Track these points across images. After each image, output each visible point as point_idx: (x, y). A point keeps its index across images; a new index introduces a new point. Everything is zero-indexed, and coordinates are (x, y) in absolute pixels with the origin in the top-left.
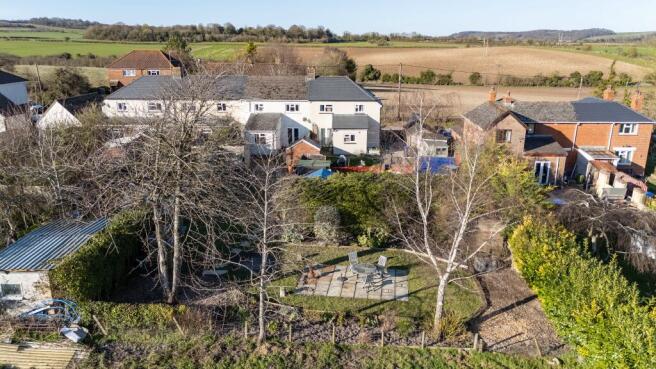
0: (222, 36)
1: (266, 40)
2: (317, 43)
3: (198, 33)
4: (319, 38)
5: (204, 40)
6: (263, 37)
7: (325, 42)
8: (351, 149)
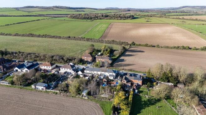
0: (103, 18)
3: (97, 17)
4: (130, 18)
5: (98, 19)
6: (114, 18)
8: (111, 79)
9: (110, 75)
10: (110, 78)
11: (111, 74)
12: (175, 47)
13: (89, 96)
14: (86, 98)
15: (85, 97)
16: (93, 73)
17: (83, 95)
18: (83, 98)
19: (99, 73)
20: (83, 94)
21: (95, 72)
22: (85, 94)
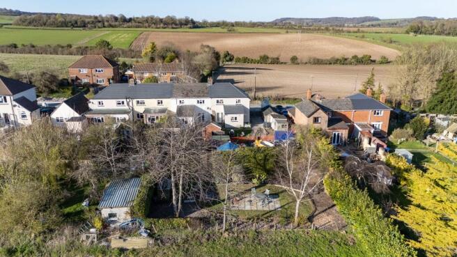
0: (117, 23)
1: (149, 26)
2: (185, 29)
3: (100, 22)
4: (186, 25)
5: (104, 27)
6: (147, 25)
7: (190, 28)
8: (235, 124)
9: (228, 110)
10: (228, 120)
11: (231, 102)
12: (338, 60)
13: (160, 225)
14: (139, 242)
15: (126, 232)
16: (140, 109)
17: (105, 224)
18: (116, 243)
19: (172, 105)
20: (105, 213)
21: (151, 103)
22: (122, 215)
